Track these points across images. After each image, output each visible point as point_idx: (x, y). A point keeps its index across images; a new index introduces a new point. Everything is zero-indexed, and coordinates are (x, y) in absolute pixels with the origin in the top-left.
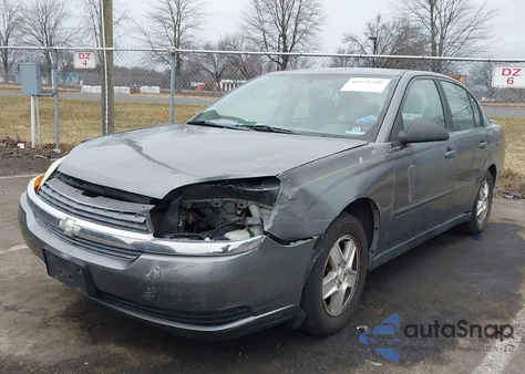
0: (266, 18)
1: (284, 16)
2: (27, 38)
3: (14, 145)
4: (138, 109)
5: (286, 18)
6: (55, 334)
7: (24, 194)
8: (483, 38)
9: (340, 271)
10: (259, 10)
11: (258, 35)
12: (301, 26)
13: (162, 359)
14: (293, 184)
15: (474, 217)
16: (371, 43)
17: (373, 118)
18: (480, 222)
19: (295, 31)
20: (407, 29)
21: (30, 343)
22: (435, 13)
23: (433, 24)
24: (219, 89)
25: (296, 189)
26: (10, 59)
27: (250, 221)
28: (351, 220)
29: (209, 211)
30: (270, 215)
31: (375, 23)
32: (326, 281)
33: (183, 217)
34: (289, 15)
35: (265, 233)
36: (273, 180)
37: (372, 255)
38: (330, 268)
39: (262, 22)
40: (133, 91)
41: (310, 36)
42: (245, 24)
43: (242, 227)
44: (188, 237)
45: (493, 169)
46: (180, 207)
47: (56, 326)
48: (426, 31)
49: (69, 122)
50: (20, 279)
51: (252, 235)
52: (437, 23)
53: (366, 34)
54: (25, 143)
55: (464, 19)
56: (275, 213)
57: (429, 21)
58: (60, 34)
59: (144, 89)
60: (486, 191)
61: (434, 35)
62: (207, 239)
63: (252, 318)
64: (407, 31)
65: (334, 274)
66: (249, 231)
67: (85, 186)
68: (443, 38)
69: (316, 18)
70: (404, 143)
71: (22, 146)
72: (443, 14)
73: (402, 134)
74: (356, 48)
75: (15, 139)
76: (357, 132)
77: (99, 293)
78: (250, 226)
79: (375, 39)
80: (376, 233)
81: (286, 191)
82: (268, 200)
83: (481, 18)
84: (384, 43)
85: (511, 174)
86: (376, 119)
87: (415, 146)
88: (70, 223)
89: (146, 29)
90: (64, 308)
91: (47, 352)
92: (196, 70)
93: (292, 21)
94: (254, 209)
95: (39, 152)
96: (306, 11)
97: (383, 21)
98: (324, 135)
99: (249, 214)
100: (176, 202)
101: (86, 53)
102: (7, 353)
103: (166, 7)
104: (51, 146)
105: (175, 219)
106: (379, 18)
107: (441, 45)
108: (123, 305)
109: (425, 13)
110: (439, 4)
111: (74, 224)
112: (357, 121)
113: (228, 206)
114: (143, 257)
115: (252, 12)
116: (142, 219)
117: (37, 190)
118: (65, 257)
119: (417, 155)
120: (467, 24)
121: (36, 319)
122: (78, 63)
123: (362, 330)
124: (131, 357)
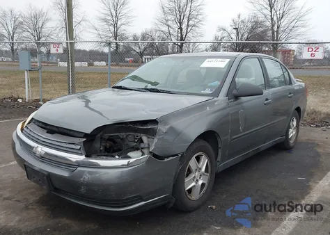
0: (169, 18)
1: (180, 16)
2: (25, 34)
3: (16, 100)
4: (92, 76)
5: (182, 17)
6: (32, 213)
7: (15, 132)
8: (303, 26)
9: (197, 173)
10: (165, 13)
11: (165, 29)
12: (191, 22)
13: (92, 226)
14: (166, 124)
15: (287, 139)
16: (235, 31)
17: (218, 83)
18: (291, 142)
19: (188, 26)
20: (256, 22)
21: (17, 218)
22: (273, 11)
23: (272, 19)
24: (142, 62)
25: (167, 127)
26: (15, 47)
27: (142, 145)
28: (202, 143)
29: (119, 140)
30: (153, 142)
31: (237, 19)
32: (187, 180)
33: (103, 144)
34: (184, 16)
35: (151, 152)
36: (154, 122)
37: (218, 164)
38: (190, 171)
39: (167, 21)
40: (89, 65)
41: (197, 29)
42: (157, 22)
43: (137, 149)
44: (106, 156)
45: (298, 109)
46: (101, 138)
47: (33, 209)
48: (268, 24)
49: (50, 85)
50: (14, 181)
51: (143, 154)
52: (275, 18)
53: (231, 26)
54: (22, 99)
55: (291, 15)
56: (156, 140)
57: (270, 17)
58: (45, 31)
59: (96, 63)
60: (295, 123)
61: (273, 26)
62: (117, 157)
63: (143, 203)
64: (257, 24)
65: (192, 176)
66: (142, 151)
67: (48, 127)
68: (278, 27)
69: (200, 17)
70: (237, 97)
71: (20, 101)
72: (278, 13)
73: (235, 92)
74: (225, 35)
75: (16, 96)
76: (208, 91)
77: (56, 189)
78: (142, 148)
79: (237, 29)
80: (220, 151)
81: (162, 128)
82: (152, 133)
83: (302, 14)
84: (242, 31)
85: (315, 112)
86: (219, 84)
87: (243, 99)
88: (39, 149)
89: (96, 26)
90: (38, 198)
91: (27, 223)
92: (128, 50)
93: (186, 20)
94: (145, 139)
95: (30, 104)
96: (194, 13)
97: (242, 18)
98: (188, 94)
99: (142, 142)
100: (99, 135)
101: (58, 44)
102: (3, 225)
103: (109, 13)
104: (38, 101)
105: (98, 145)
106: (239, 16)
107: (277, 32)
108: (70, 197)
109: (267, 12)
110: (275, 7)
111: (42, 149)
112: (209, 85)
113: (130, 137)
114: (79, 169)
115: (161, 15)
116: (78, 147)
117: (22, 130)
118: (36, 169)
119: (245, 104)
120: (293, 18)
121: (21, 205)
122: (53, 51)
123: (211, 208)
124: (75, 226)
